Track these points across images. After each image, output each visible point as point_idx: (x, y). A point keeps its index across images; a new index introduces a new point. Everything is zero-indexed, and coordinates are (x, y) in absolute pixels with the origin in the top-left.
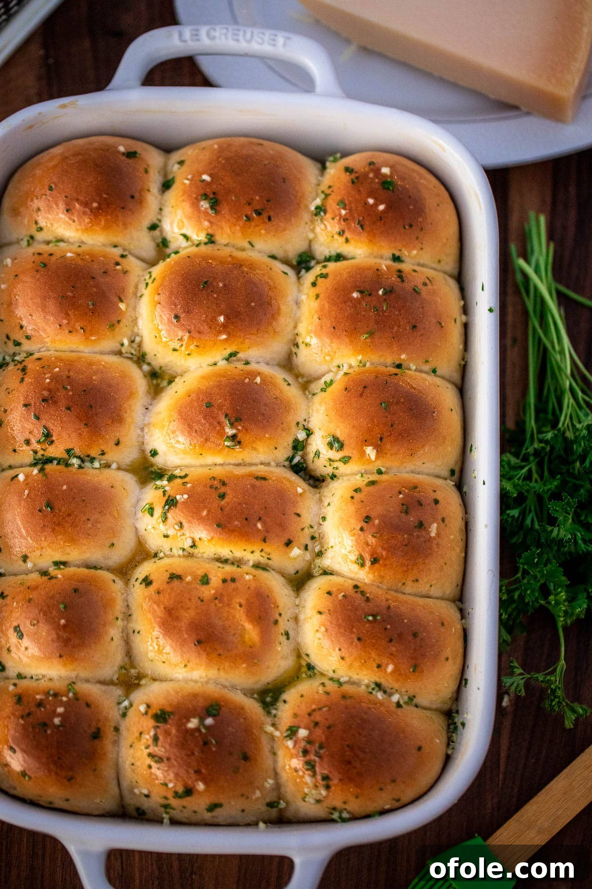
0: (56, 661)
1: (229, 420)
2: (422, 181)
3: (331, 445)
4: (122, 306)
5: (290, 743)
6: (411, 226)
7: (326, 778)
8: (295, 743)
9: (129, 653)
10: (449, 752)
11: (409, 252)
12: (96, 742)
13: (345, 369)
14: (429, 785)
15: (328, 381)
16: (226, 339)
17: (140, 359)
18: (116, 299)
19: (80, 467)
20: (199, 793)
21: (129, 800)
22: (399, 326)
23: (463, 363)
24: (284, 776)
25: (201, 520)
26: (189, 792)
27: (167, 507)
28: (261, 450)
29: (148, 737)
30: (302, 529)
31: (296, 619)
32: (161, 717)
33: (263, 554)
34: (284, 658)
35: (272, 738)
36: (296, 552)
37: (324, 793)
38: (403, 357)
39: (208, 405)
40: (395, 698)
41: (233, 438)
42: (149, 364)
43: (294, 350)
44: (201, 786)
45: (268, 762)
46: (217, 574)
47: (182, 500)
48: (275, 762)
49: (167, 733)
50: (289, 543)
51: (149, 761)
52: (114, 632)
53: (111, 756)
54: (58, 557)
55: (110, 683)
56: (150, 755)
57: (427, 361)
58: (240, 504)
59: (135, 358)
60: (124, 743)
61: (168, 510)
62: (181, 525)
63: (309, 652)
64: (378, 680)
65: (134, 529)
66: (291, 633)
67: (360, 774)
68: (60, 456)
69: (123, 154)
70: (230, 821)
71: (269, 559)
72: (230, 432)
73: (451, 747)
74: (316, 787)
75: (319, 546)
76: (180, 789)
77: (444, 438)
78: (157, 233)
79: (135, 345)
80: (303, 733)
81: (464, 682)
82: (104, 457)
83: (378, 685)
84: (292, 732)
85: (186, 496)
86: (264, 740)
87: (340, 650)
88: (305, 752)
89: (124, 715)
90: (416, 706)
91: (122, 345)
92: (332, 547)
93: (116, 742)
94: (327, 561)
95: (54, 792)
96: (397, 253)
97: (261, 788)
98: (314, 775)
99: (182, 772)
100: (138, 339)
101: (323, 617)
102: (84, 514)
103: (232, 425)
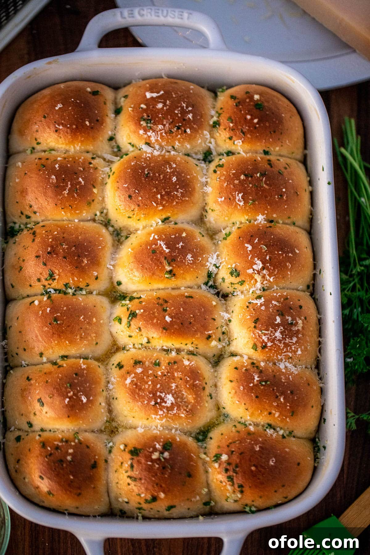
0: (66, 420)
1: (167, 261)
2: (280, 102)
3: (232, 274)
4: (95, 191)
5: (216, 465)
6: (274, 132)
7: (241, 486)
8: (220, 465)
10: (316, 465)
11: (274, 149)
12: (94, 470)
13: (238, 225)
14: (305, 487)
15: (228, 233)
16: (162, 209)
17: (107, 223)
18: (91, 186)
19: (74, 294)
20: (161, 499)
21: (116, 506)
22: (271, 197)
24: (213, 486)
25: (153, 324)
26: (155, 499)
27: (130, 318)
28: (188, 279)
29: (126, 465)
30: (217, 328)
31: (216, 386)
32: (135, 452)
33: (193, 345)
34: (210, 411)
35: (205, 463)
36: (214, 343)
37: (239, 496)
38: (275, 216)
39: (153, 252)
40: (281, 432)
41: (170, 272)
42: (113, 226)
43: (204, 213)
44: (162, 495)
45: (203, 478)
46: (164, 359)
47: (140, 313)
48: (207, 477)
49: (139, 462)
50: (209, 337)
51: (129, 480)
52: (101, 400)
53: (104, 478)
54: (63, 353)
55: (101, 431)
56: (129, 477)
57: (289, 218)
58: (177, 314)
59: (104, 223)
60: (111, 470)
61: (131, 320)
62: (140, 329)
63: (224, 405)
64: (270, 422)
65: (109, 332)
66: (213, 395)
67: (262, 483)
68: (60, 288)
69: (90, 93)
70: (180, 516)
71: (197, 348)
72: (168, 268)
73: (317, 462)
74: (234, 492)
75: (228, 338)
76: (149, 497)
77: (303, 266)
78: (113, 143)
79: (103, 215)
80: (224, 457)
81: (323, 420)
82: (88, 287)
83: (270, 426)
84: (217, 457)
85: (142, 311)
86: (200, 463)
87: (245, 404)
88: (227, 470)
89: (110, 452)
90: (294, 437)
91: (96, 215)
92: (236, 339)
93: (106, 469)
94: (233, 348)
95: (69, 503)
96: (267, 149)
97: (200, 494)
98: (233, 485)
99: (150, 487)
100: (105, 211)
101: (233, 384)
102: (78, 325)
103: (169, 264)
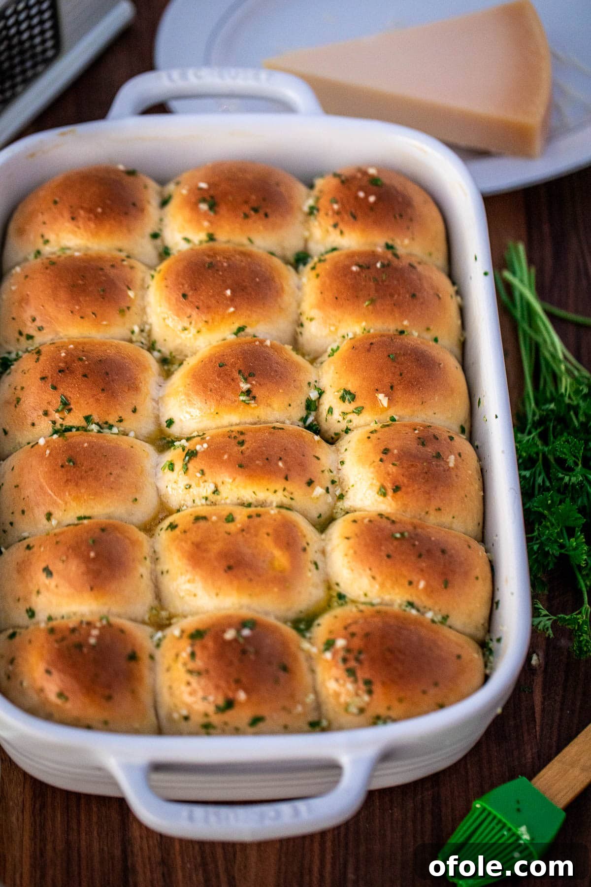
0: (87, 595)
1: (243, 376)
3: (343, 398)
4: (131, 294)
5: (328, 655)
6: (401, 216)
7: (368, 683)
8: (334, 655)
9: (158, 595)
10: (488, 671)
11: (402, 242)
12: (132, 664)
13: (351, 336)
15: (335, 348)
16: (234, 312)
17: (151, 347)
18: (125, 288)
19: (99, 432)
20: (240, 703)
22: (399, 295)
23: (462, 339)
24: (323, 693)
25: (223, 463)
26: (230, 704)
27: (187, 458)
28: (275, 406)
29: (185, 655)
30: (323, 471)
31: (323, 552)
32: (197, 635)
33: (286, 493)
34: (315, 586)
35: (309, 657)
36: (319, 491)
37: (366, 698)
38: (406, 323)
39: (221, 365)
40: (429, 615)
41: (248, 392)
42: (159, 351)
43: (299, 330)
44: (242, 696)
45: (307, 678)
46: (241, 515)
47: (202, 450)
48: (314, 679)
49: (204, 647)
50: (310, 483)
51: (188, 677)
52: (144, 569)
53: (148, 679)
54: (82, 513)
56: (190, 672)
57: (428, 329)
58: (259, 447)
59: (146, 347)
60: (161, 668)
61: (189, 461)
62: (203, 472)
63: (339, 581)
64: (410, 599)
65: (155, 489)
66: (320, 564)
67: (401, 676)
68: (79, 425)
69: (122, 172)
71: (292, 499)
72: (245, 386)
73: (488, 667)
74: (357, 695)
75: (340, 489)
76: (221, 701)
77: (452, 391)
78: (158, 242)
79: (145, 334)
80: (341, 643)
81: (495, 605)
82: (121, 424)
83: (411, 604)
84: (329, 645)
85: (205, 446)
86: (302, 657)
87: (370, 569)
88: (345, 660)
89: (158, 645)
90: (450, 627)
91: (133, 332)
92: (353, 486)
93: (152, 669)
94: (347, 504)
95: (93, 714)
96: (390, 242)
97: (304, 704)
98: (355, 681)
99: (223, 684)
100: (147, 327)
101: (352, 541)
102: (107, 468)
103: (246, 380)
